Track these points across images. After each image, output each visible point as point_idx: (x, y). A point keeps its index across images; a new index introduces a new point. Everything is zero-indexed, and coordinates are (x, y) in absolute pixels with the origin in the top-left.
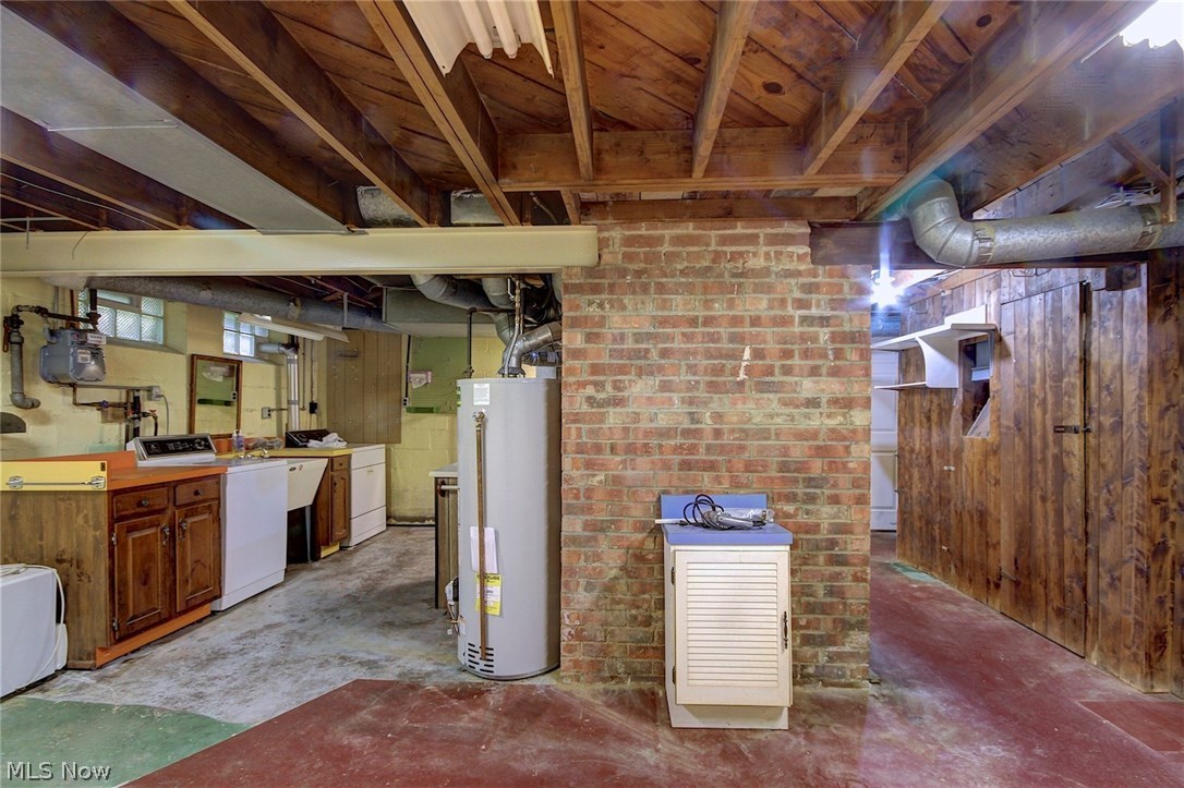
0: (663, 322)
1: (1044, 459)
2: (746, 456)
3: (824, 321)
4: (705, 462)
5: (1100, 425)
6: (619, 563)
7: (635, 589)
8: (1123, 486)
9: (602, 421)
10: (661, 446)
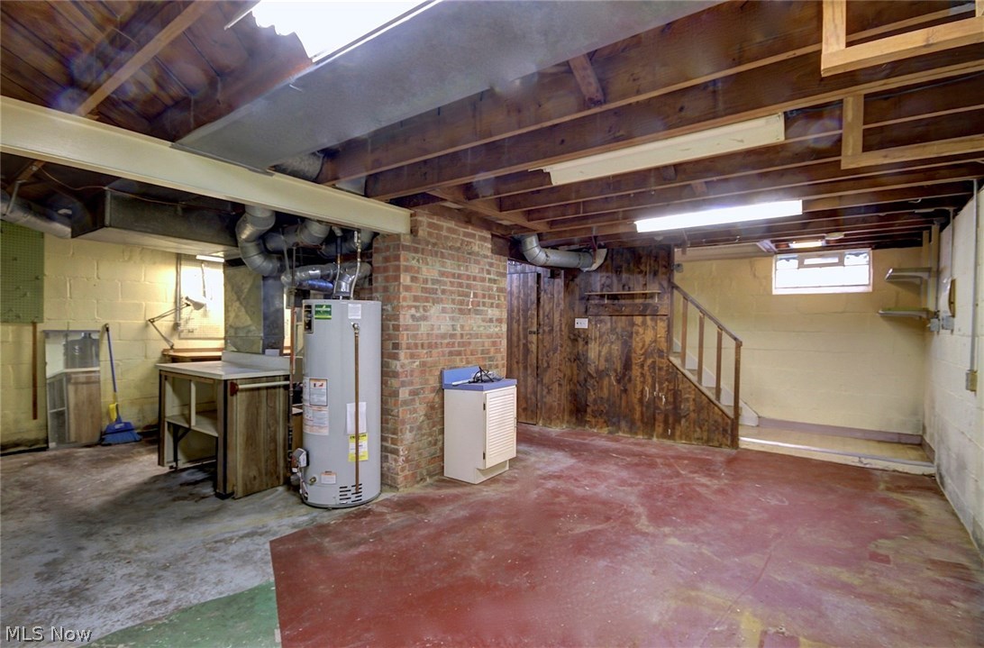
0: (442, 274)
1: (518, 346)
2: (471, 347)
3: (495, 281)
4: (457, 351)
5: (544, 330)
6: (424, 413)
7: (431, 425)
8: (554, 354)
9: (418, 330)
10: (441, 343)
